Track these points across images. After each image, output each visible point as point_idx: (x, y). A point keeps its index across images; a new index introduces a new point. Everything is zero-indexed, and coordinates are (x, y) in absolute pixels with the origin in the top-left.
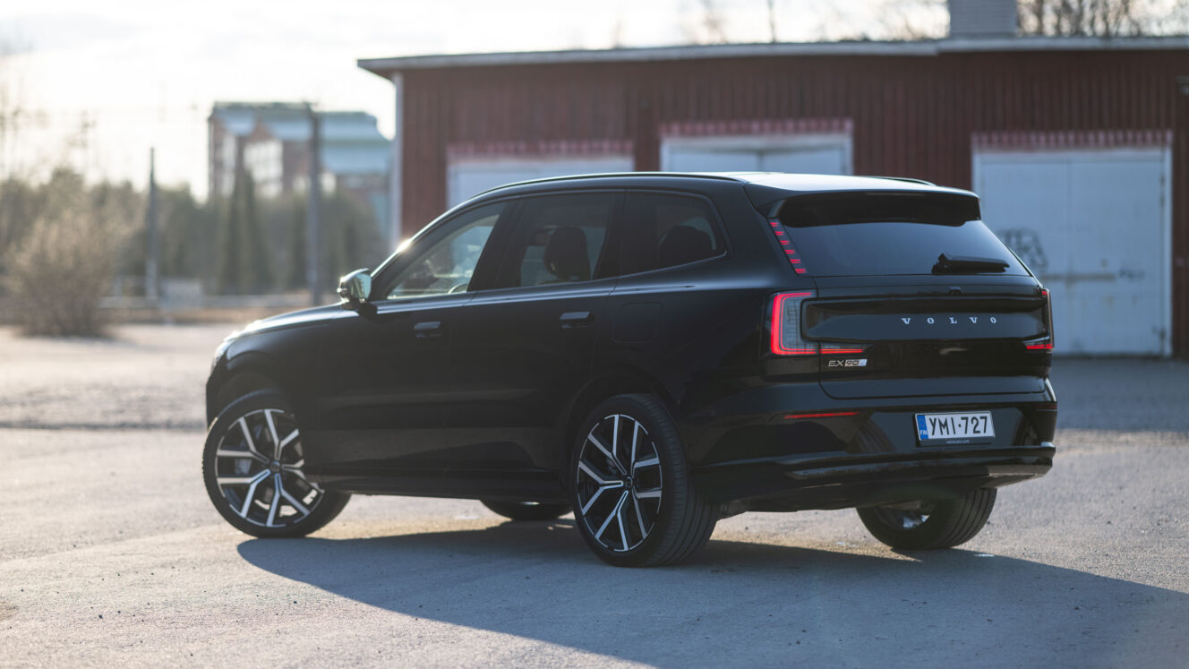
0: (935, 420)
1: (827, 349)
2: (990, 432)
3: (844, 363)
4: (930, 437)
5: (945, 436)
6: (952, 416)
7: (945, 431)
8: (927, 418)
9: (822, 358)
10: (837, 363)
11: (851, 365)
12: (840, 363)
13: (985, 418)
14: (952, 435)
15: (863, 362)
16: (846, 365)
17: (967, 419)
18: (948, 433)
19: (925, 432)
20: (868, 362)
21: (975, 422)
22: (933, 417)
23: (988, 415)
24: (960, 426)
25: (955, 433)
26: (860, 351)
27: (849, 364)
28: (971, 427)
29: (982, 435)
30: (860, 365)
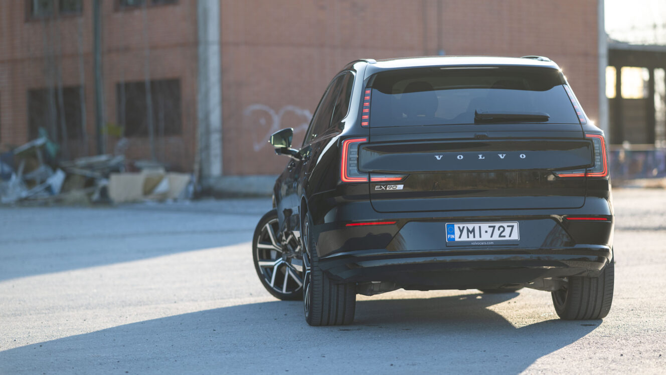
0: (464, 227)
1: (375, 178)
2: (515, 236)
3: (386, 188)
4: (457, 239)
5: (471, 238)
6: (480, 225)
7: (471, 235)
8: (456, 226)
9: (370, 184)
10: (381, 188)
11: (392, 189)
12: (383, 188)
13: (512, 227)
14: (477, 238)
15: (400, 187)
16: (388, 189)
17: (494, 227)
18: (474, 237)
19: (452, 236)
20: (404, 187)
21: (502, 229)
22: (461, 226)
23: (516, 225)
24: (486, 232)
25: (480, 237)
26: (399, 179)
27: (390, 188)
28: (497, 233)
29: (507, 238)
30: (397, 189)
